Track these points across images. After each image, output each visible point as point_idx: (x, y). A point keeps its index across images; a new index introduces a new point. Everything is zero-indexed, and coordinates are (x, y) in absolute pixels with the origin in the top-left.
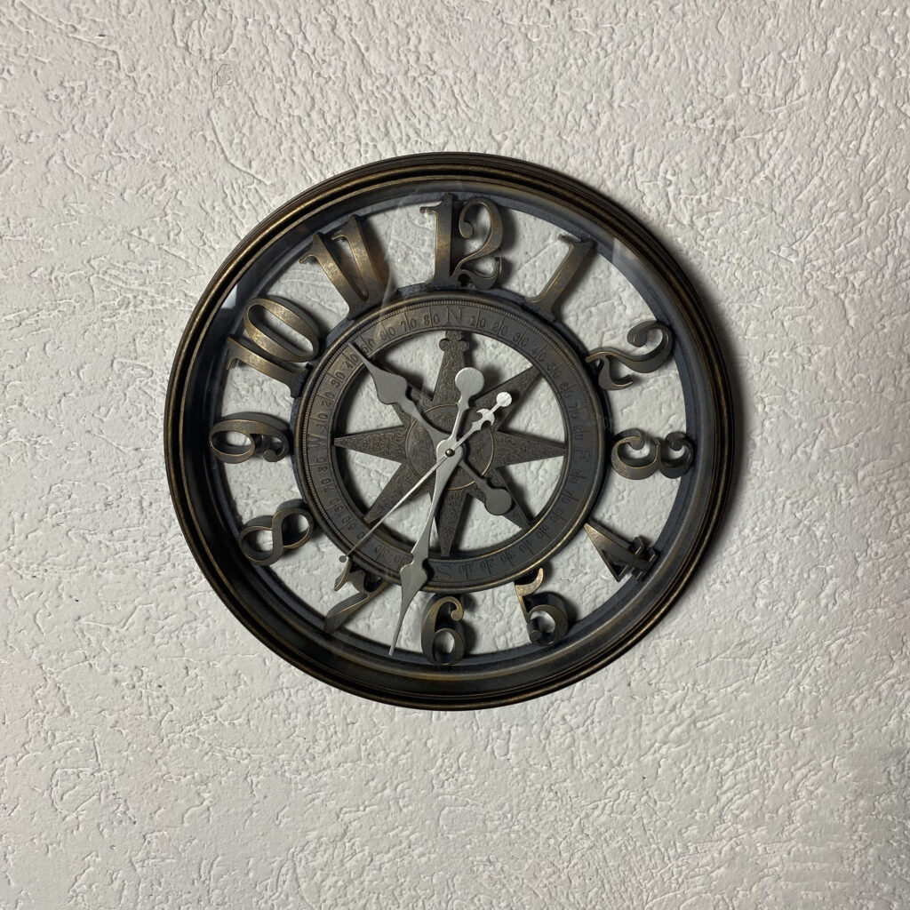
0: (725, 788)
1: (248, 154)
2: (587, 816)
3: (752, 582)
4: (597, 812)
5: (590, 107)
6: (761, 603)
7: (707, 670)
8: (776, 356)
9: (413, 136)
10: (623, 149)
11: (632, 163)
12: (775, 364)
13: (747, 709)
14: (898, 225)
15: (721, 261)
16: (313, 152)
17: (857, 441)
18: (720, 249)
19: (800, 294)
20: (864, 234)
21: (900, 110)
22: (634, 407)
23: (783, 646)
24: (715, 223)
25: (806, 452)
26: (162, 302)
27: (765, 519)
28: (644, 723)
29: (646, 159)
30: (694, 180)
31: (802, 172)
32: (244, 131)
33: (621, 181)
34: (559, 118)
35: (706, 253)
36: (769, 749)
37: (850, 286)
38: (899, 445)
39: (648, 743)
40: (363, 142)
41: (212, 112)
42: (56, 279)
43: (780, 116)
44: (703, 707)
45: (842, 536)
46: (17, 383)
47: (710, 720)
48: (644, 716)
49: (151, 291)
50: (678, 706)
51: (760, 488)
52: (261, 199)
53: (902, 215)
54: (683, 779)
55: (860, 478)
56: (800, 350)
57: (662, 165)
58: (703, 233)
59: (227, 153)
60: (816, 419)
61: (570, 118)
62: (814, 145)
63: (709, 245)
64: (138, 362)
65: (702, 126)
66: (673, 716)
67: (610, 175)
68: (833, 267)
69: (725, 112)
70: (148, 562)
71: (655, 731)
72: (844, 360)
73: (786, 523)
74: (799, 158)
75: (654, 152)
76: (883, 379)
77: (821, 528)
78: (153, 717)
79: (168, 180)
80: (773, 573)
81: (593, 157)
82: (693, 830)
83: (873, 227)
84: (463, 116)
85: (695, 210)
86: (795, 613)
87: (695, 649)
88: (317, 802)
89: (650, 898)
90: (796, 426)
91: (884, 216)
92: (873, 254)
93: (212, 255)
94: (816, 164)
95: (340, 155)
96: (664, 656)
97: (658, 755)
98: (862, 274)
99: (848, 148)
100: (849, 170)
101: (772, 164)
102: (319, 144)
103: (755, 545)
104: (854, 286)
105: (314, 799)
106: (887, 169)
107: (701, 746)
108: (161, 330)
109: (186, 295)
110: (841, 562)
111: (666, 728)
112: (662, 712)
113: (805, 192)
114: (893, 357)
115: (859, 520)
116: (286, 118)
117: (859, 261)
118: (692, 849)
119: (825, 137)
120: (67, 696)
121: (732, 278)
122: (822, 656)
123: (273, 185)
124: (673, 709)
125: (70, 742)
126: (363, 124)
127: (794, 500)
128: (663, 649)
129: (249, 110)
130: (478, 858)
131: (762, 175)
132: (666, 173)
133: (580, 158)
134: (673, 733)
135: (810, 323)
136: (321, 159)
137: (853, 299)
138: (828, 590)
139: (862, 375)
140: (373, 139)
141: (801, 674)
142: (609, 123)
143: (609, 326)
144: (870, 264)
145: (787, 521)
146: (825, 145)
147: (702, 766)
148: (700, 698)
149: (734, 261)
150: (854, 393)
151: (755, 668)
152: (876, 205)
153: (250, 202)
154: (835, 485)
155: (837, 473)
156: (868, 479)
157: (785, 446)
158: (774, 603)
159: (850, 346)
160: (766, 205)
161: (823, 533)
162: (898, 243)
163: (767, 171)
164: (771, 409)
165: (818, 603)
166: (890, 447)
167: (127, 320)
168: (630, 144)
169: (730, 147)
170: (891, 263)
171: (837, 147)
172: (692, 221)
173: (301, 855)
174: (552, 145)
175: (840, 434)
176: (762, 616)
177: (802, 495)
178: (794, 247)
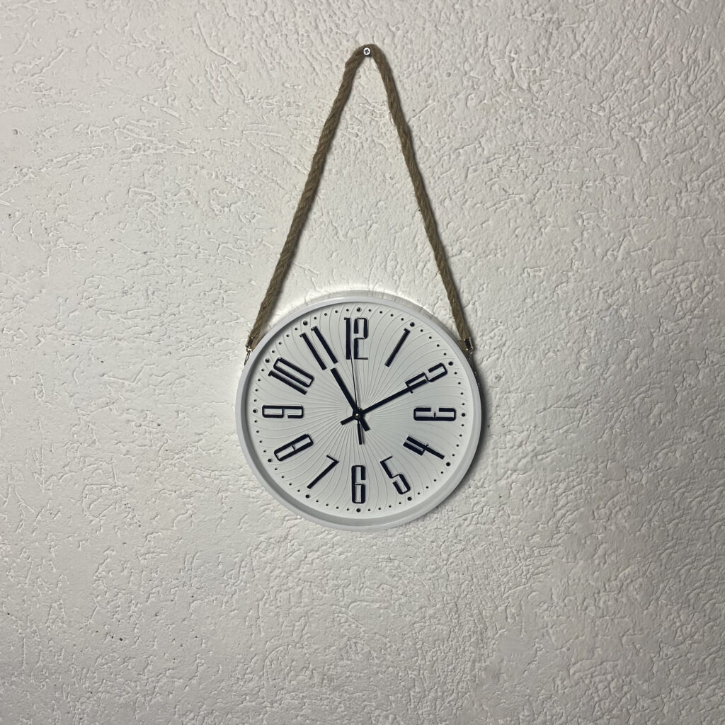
0: (559, 506)
1: (222, 43)
2: (460, 526)
3: (576, 351)
4: (467, 522)
5: (457, 6)
6: (582, 367)
7: (544, 416)
8: (591, 184)
9: (335, 29)
10: (480, 35)
11: (487, 46)
12: (591, 190)
13: (575, 445)
14: (677, 88)
15: (551, 115)
16: (266, 41)
17: (650, 246)
18: (550, 107)
19: (607, 139)
20: (652, 95)
21: (676, 5)
22: (490, 222)
23: (599, 399)
24: (546, 88)
25: (614, 255)
26: (162, 148)
27: (584, 304)
28: (500, 455)
29: (496, 42)
30: (530, 57)
31: (607, 50)
32: (219, 27)
33: (479, 59)
34: (435, 14)
35: (539, 109)
36: (591, 477)
37: (643, 133)
38: (681, 249)
39: (503, 471)
40: (300, 33)
41: (198, 14)
42: (91, 132)
43: (590, 10)
44: (541, 444)
45: (640, 317)
46: (64, 205)
47: (548, 454)
48: (499, 450)
49: (155, 140)
50: (524, 443)
51: (580, 281)
52: (231, 74)
53: (679, 81)
54: (529, 498)
55: (653, 273)
56: (607, 180)
57: (507, 47)
58: (537, 95)
59: (208, 42)
60: (621, 230)
61: (443, 14)
62: (615, 31)
63: (542, 104)
64: (145, 191)
65: (535, 19)
66: (520, 450)
67: (471, 54)
68: (630, 119)
69: (551, 8)
70: (151, 334)
71: (507, 462)
72: (640, 186)
73: (600, 307)
74: (604, 41)
75: (502, 38)
76: (668, 200)
77: (626, 311)
78: (154, 448)
79: (167, 62)
80: (591, 344)
81: (459, 41)
82: (536, 539)
83: (658, 89)
84: (369, 14)
85: (532, 79)
86: (608, 374)
87: (535, 401)
88: (267, 512)
89: (507, 590)
90: (606, 236)
91: (666, 81)
92: (659, 109)
93: (197, 115)
94: (617, 44)
95: (284, 43)
96: (513, 405)
97: (510, 480)
98: (651, 124)
99: (639, 33)
100: (640, 48)
101: (585, 45)
102: (270, 35)
103: (578, 323)
104: (645, 132)
105: (265, 510)
106: (667, 48)
107: (541, 473)
108: (161, 168)
109: (179, 142)
110: (641, 337)
111: (515, 460)
112: (512, 447)
113: (609, 65)
114: (675, 184)
115: (653, 305)
116: (248, 18)
117: (649, 114)
118: (536, 553)
119: (622, 25)
120: (94, 431)
121: (559, 128)
122: (629, 406)
123: (239, 64)
124: (520, 446)
125: (96, 466)
126: (300, 21)
127: (605, 290)
128: (512, 400)
129: (222, 12)
130: (382, 556)
131: (578, 53)
132: (510, 52)
133: (450, 42)
134: (520, 464)
135: (614, 160)
136: (272, 46)
137: (645, 142)
138: (632, 356)
139: (653, 198)
140: (307, 32)
141: (613, 420)
142: (470, 17)
143: (472, 163)
144: (656, 116)
145: (601, 305)
146: (623, 31)
147: (542, 489)
148: (540, 437)
149: (560, 115)
150: (647, 210)
151: (580, 415)
152: (660, 74)
153: (222, 77)
154: (635, 279)
155: (636, 270)
156: (659, 275)
157: (598, 250)
158: (593, 366)
159: (644, 176)
160: (581, 75)
161: (627, 314)
162: (676, 102)
163: (582, 50)
164: (588, 223)
165: (624, 367)
166: (674, 251)
167: (139, 161)
168: (485, 32)
169: (555, 32)
170: (672, 116)
171: (631, 32)
172: (529, 87)
173: (256, 552)
174: (430, 34)
175: (637, 241)
176: (584, 376)
177: (612, 285)
178: (602, 105)
